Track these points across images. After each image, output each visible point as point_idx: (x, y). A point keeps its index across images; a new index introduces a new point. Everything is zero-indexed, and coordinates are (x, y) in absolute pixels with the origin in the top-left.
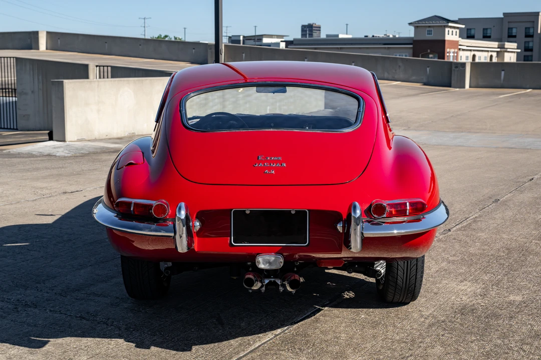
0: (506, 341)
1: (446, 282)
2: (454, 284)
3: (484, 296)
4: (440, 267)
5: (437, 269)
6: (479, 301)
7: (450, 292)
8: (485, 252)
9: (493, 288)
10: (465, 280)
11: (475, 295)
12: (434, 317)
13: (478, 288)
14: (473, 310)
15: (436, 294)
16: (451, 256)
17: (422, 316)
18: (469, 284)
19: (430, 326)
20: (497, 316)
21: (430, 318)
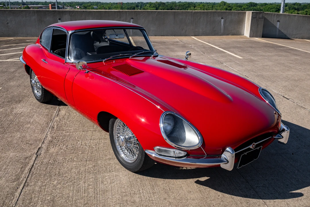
0: (7, 96)
1: (28, 111)
2: (25, 110)
3: (13, 108)
4: (33, 118)
5: (34, 117)
6: (14, 106)
7: (25, 107)
8: (10, 135)
9: (9, 112)
10: (20, 114)
11: (16, 108)
12: (29, 98)
13: (15, 111)
14: (16, 102)
15: (30, 105)
16: (30, 127)
17: (32, 97)
18: (18, 112)
19: (29, 96)
20: (9, 102)
21: (30, 97)
